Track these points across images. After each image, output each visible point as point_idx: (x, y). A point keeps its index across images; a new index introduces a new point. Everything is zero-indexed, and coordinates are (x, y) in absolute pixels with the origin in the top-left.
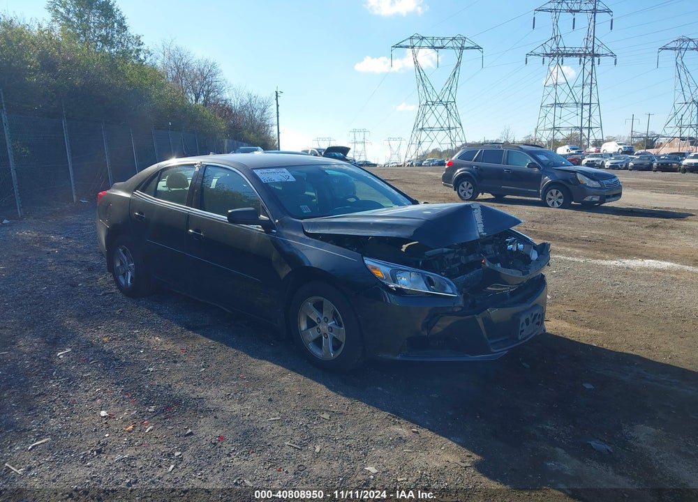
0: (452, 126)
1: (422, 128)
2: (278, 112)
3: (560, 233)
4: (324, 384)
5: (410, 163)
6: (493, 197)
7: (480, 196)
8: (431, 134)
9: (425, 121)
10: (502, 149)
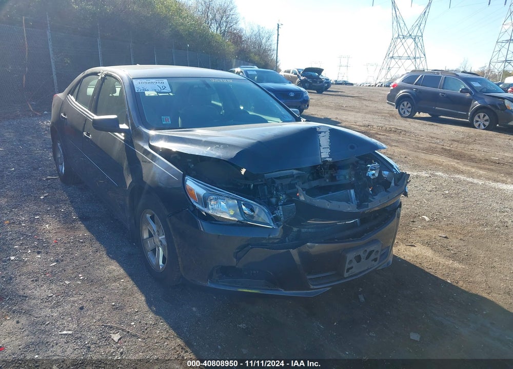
0: (418, 55)
1: (393, 57)
2: (278, 40)
3: (473, 153)
4: (146, 297)
5: (380, 84)
6: (430, 116)
7: (417, 114)
8: (400, 62)
9: (395, 50)
10: (440, 75)
